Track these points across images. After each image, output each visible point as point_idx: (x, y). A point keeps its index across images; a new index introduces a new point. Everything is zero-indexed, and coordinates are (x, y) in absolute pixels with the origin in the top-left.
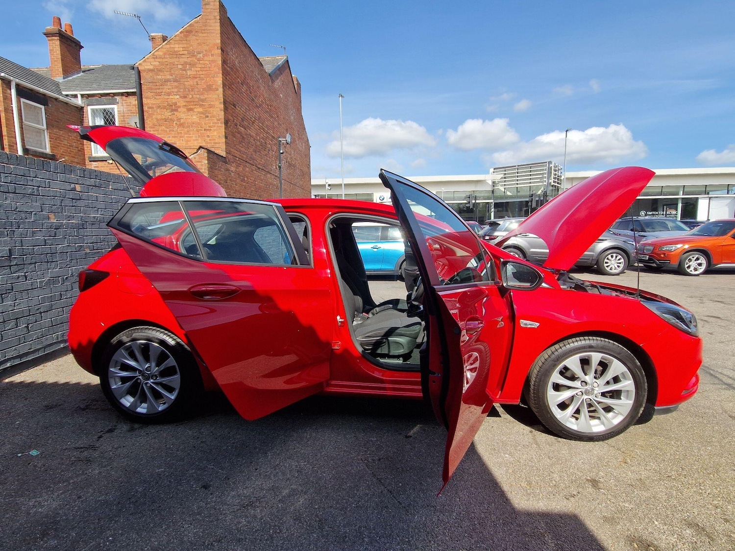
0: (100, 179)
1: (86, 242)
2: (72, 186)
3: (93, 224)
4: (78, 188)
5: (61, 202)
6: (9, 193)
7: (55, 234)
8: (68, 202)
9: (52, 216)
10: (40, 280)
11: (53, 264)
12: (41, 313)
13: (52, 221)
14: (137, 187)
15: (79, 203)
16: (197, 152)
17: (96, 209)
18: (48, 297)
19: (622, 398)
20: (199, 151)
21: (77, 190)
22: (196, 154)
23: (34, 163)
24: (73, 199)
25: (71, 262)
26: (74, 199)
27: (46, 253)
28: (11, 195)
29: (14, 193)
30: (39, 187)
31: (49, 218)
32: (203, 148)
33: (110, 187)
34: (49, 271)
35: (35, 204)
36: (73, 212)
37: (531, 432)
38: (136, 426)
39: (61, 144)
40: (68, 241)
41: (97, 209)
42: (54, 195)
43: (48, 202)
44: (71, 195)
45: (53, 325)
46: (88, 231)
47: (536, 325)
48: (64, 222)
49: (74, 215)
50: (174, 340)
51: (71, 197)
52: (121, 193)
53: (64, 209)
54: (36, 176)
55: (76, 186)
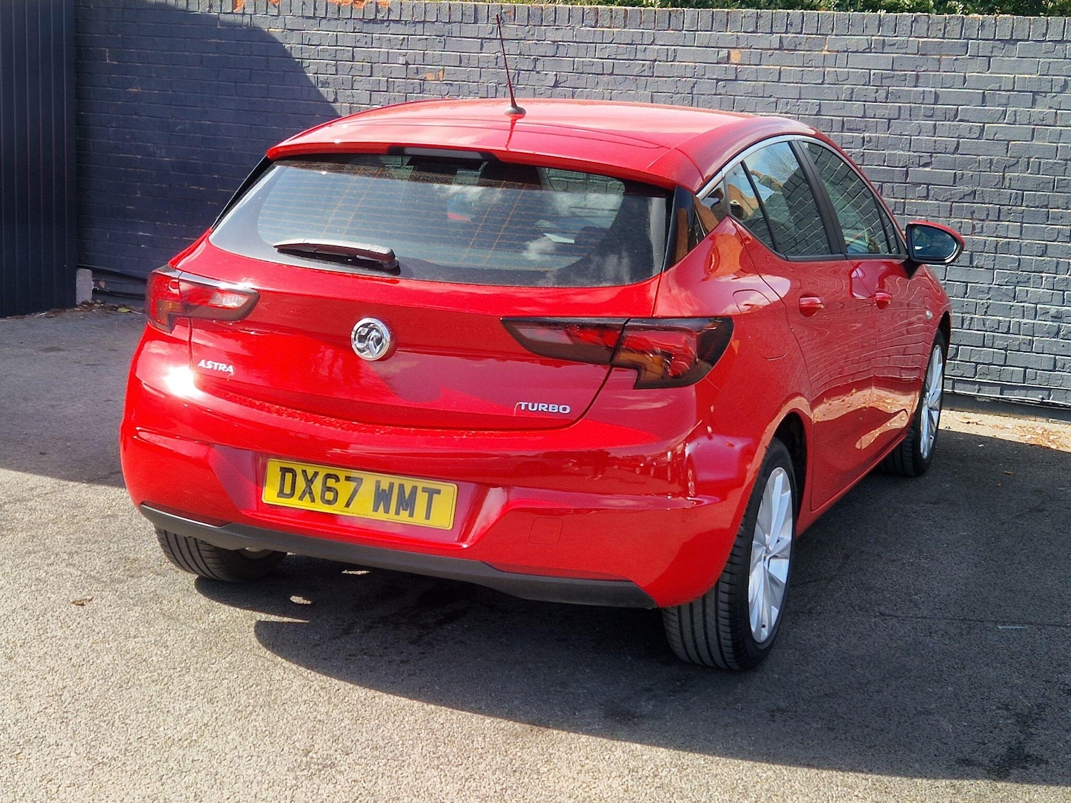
2: (724, 53)
4: (736, 56)
5: (693, 87)
6: (604, 74)
8: (707, 87)
15: (730, 88)
17: (771, 99)
21: (732, 61)
23: (653, 18)
24: (718, 80)
26: (722, 80)
28: (606, 78)
29: (612, 74)
30: (655, 61)
33: (826, 48)
35: (641, 92)
41: (775, 99)
42: (679, 75)
44: (718, 71)
51: (715, 77)
52: (856, 59)
53: (695, 100)
54: (653, 42)
55: (733, 52)
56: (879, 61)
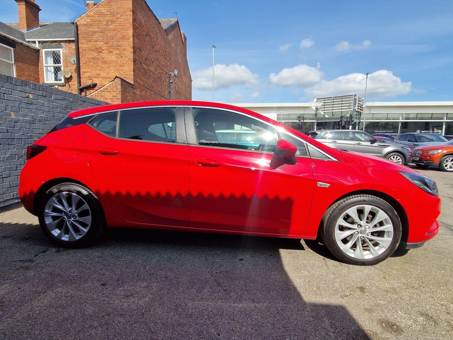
0: (46, 91)
1: (35, 133)
2: (27, 94)
3: (40, 121)
4: (31, 96)
5: (19, 105)
7: (14, 126)
8: (24, 105)
9: (12, 113)
10: (3, 156)
11: (12, 146)
12: (3, 178)
13: (13, 117)
14: (71, 99)
15: (31, 106)
16: (114, 80)
17: (42, 111)
18: (8, 168)
19: (385, 236)
20: (116, 80)
21: (30, 97)
22: (113, 82)
23: (2, 77)
25: (24, 146)
26: (28, 104)
27: (7, 138)
30: (5, 94)
31: (10, 115)
32: (118, 77)
33: (53, 97)
34: (9, 150)
35: (1, 105)
36: (27, 112)
37: (324, 259)
38: (61, 249)
39: (24, 74)
40: (23, 131)
41: (43, 111)
42: (14, 100)
43: (10, 104)
45: (11, 187)
46: (36, 126)
47: (327, 185)
48: (21, 118)
49: (28, 114)
50: (88, 192)
51: (26, 102)
52: (60, 102)
53: (20, 109)
54: (3, 86)
55: (30, 95)
56: (65, 103)
